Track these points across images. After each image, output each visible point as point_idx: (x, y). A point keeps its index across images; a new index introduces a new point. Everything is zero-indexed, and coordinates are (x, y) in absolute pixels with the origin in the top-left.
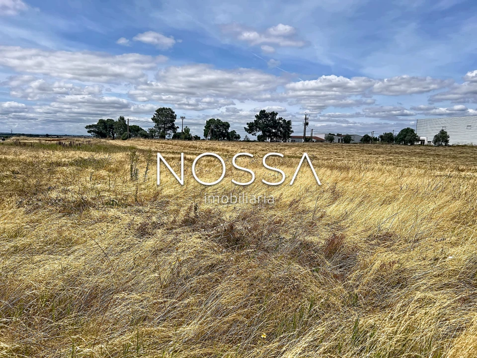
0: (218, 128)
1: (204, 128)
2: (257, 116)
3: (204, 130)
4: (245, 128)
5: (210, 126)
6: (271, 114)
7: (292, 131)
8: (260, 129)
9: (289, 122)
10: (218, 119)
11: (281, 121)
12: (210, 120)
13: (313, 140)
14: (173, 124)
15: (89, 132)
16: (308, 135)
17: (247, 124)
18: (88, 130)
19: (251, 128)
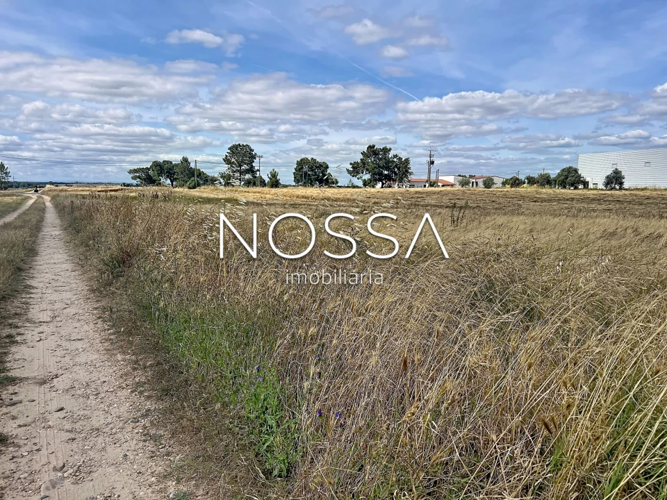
0: (312, 171)
1: (294, 171)
2: (363, 153)
3: (294, 173)
4: (348, 170)
5: (302, 168)
6: (381, 150)
7: (411, 174)
8: (367, 170)
9: (407, 161)
10: (312, 159)
11: (395, 160)
12: (302, 160)
13: (439, 184)
14: (252, 167)
15: (133, 178)
16: (433, 177)
17: (351, 164)
18: (132, 175)
19: (356, 169)
